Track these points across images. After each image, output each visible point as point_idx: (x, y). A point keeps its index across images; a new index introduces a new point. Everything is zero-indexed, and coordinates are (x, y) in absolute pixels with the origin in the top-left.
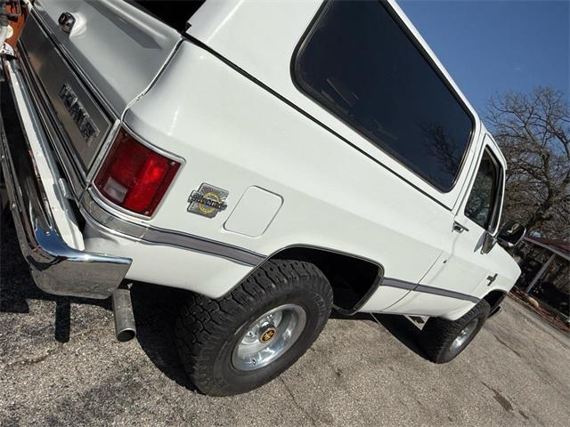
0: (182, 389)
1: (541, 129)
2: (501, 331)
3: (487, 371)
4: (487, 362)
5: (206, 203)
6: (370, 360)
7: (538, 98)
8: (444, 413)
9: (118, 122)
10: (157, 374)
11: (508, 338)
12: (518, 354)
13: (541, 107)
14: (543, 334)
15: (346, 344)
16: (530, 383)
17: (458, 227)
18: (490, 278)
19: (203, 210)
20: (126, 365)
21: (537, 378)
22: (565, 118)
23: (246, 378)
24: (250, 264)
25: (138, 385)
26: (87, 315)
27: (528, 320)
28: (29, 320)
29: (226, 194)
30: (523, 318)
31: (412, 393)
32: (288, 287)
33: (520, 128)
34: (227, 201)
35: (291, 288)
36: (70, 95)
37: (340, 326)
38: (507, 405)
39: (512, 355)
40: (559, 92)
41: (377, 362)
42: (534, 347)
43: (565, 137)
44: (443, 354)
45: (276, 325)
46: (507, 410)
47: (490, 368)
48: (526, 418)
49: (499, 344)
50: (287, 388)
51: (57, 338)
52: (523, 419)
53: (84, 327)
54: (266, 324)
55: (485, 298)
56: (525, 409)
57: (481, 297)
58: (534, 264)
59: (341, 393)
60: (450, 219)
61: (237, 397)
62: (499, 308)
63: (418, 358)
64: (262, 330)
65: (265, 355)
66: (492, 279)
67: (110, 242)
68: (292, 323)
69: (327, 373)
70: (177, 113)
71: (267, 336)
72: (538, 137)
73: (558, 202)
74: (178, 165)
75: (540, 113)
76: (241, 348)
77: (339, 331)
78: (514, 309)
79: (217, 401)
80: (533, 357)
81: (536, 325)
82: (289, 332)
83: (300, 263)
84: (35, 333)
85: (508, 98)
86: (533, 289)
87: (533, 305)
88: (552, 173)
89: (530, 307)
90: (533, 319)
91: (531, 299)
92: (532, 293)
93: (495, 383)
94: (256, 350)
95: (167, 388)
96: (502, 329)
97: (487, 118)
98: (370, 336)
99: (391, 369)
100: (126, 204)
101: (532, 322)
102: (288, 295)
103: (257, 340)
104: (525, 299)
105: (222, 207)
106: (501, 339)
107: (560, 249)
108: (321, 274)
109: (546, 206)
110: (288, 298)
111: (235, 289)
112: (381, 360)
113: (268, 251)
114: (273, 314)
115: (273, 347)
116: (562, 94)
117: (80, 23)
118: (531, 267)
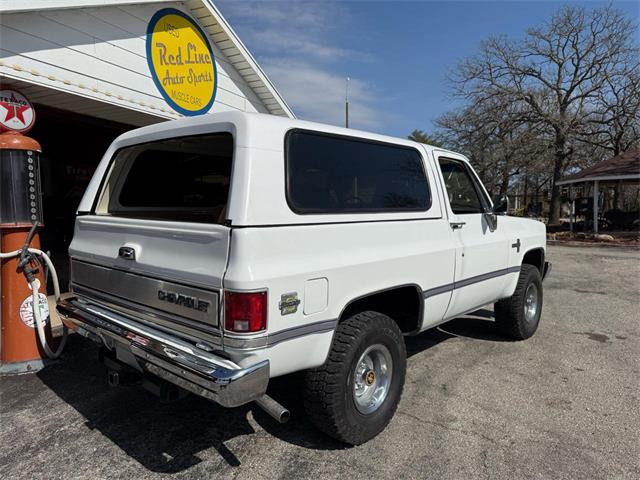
0: (336, 452)
1: (509, 77)
2: (579, 282)
3: (575, 321)
4: (572, 315)
5: (289, 305)
6: (465, 366)
7: (487, 52)
8: (547, 371)
9: (221, 291)
10: (312, 452)
11: (590, 285)
12: (602, 293)
13: (495, 58)
14: (625, 262)
15: (439, 365)
16: (621, 310)
17: (455, 226)
18: (514, 246)
19: (290, 310)
20: (288, 457)
21: (628, 303)
22: (523, 55)
23: (375, 418)
24: (330, 329)
25: (306, 464)
26: (239, 444)
27: (606, 257)
28: (207, 464)
29: (296, 294)
30: (599, 259)
31: (512, 371)
32: (362, 334)
33: (490, 87)
34: (299, 298)
35: (365, 333)
36: (169, 295)
37: (426, 356)
38: (602, 339)
39: (595, 297)
40: (501, 36)
41: (471, 364)
42: (619, 279)
43: (534, 71)
44: (523, 327)
45: (371, 367)
46: (604, 341)
47: (577, 317)
48: (624, 338)
49: (580, 294)
50: (409, 415)
51: (232, 465)
52: (622, 341)
53: (243, 451)
54: (364, 371)
55: (523, 262)
56: (621, 333)
57: (520, 264)
58: (586, 201)
59: (453, 399)
60: (444, 224)
61: (377, 438)
62: (547, 263)
63: (506, 344)
64: (364, 376)
65: (378, 395)
66: (517, 245)
67: (252, 357)
68: (381, 359)
69: (434, 393)
70: (249, 268)
71: (370, 379)
72: (512, 84)
73: (568, 131)
74: (266, 293)
75: (499, 63)
76: (359, 400)
77: (427, 360)
78: (587, 256)
79: (364, 446)
80: (620, 287)
81: (616, 258)
82: (385, 366)
83: (360, 315)
84: (217, 469)
85: (460, 67)
86: (599, 226)
87: (608, 241)
88: (545, 109)
89: (605, 244)
90: (612, 254)
91: (602, 236)
92: (601, 230)
93: (586, 328)
94: (370, 394)
95: (326, 456)
96: (580, 280)
97: (454, 95)
98: (456, 349)
99: (487, 363)
100: (251, 330)
101: (610, 257)
102: (366, 339)
103: (366, 387)
104: (597, 240)
105: (298, 302)
106: (581, 289)
107: (597, 174)
108: (379, 314)
109: (560, 142)
110: (367, 342)
111: (330, 354)
112: (475, 362)
113: (336, 314)
114: (363, 361)
115: (380, 385)
116: (506, 36)
117: (138, 249)
118: (584, 206)
